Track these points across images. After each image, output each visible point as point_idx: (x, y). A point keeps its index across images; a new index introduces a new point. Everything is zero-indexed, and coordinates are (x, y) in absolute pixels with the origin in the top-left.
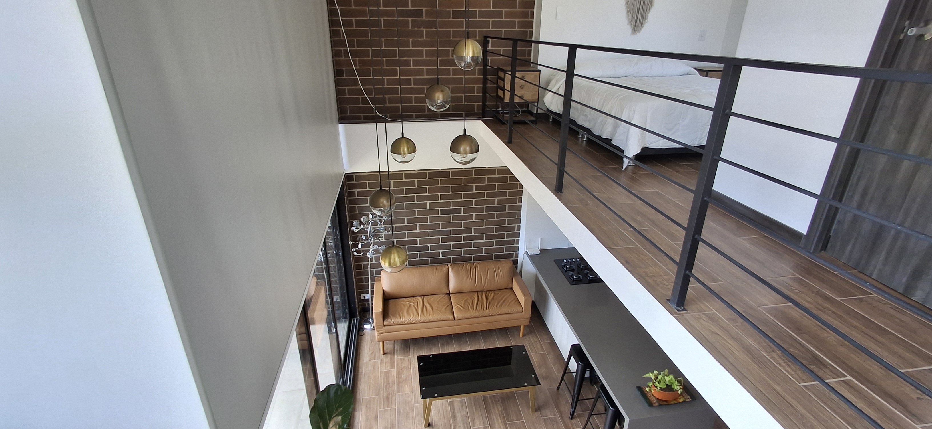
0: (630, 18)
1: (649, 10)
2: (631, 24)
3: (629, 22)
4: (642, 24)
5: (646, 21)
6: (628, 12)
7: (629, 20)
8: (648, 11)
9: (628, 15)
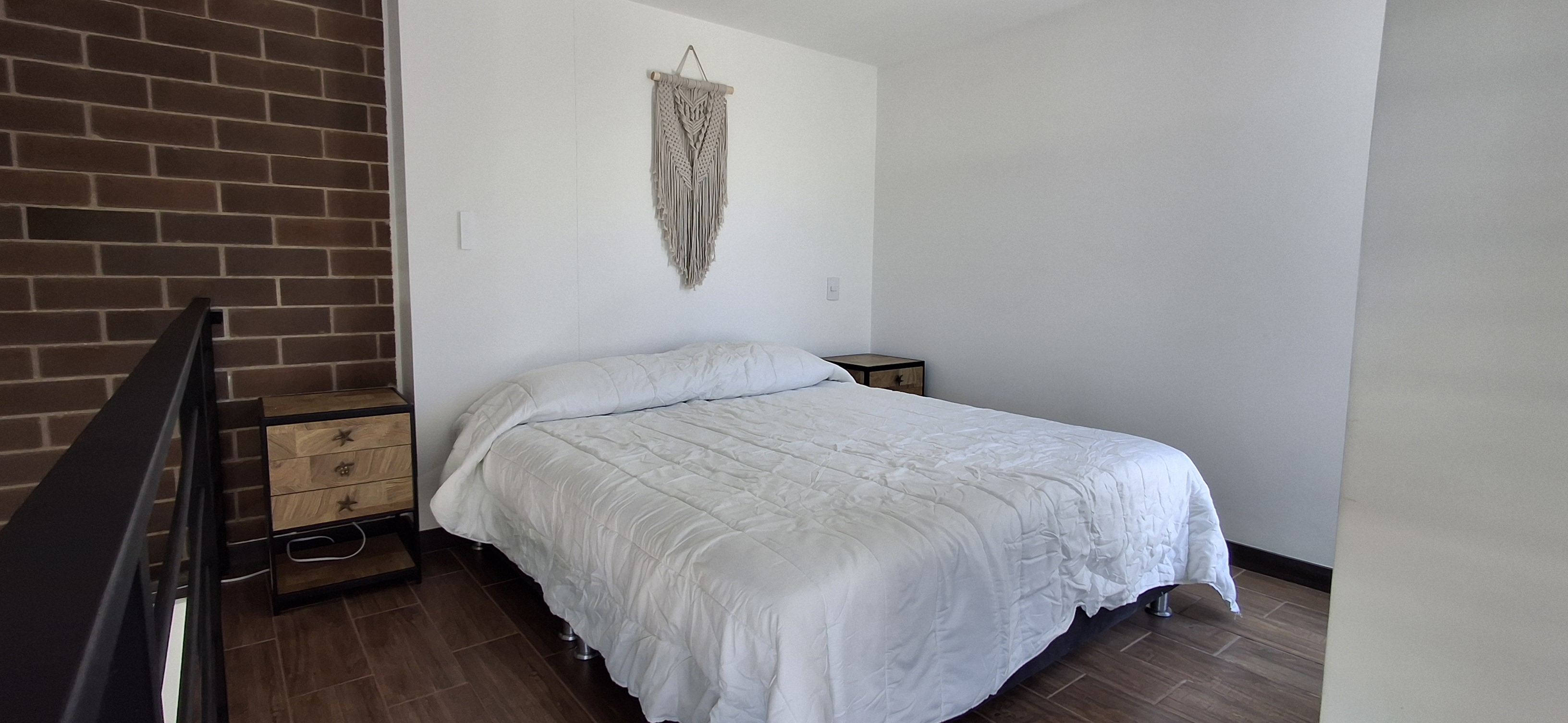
0: (674, 250)
1: (715, 230)
2: (678, 263)
3: (671, 257)
4: (704, 262)
5: (713, 257)
6: (665, 234)
7: (669, 253)
8: (712, 234)
9: (667, 241)
